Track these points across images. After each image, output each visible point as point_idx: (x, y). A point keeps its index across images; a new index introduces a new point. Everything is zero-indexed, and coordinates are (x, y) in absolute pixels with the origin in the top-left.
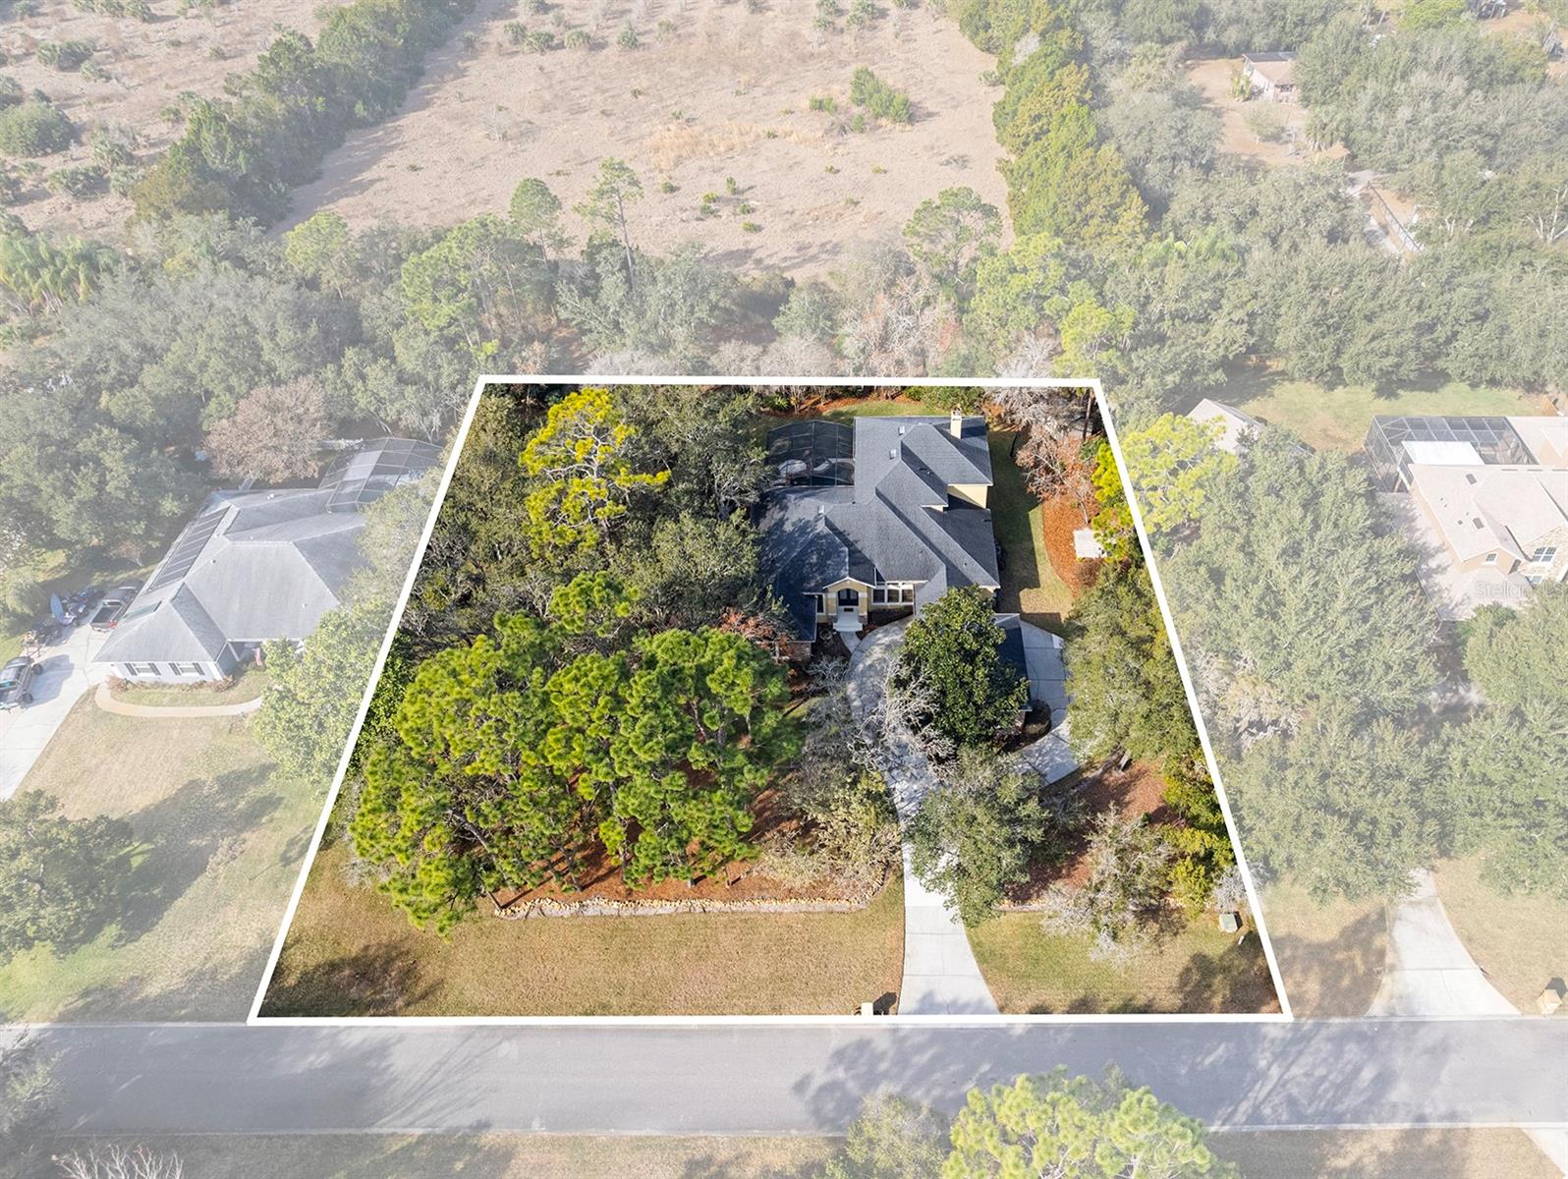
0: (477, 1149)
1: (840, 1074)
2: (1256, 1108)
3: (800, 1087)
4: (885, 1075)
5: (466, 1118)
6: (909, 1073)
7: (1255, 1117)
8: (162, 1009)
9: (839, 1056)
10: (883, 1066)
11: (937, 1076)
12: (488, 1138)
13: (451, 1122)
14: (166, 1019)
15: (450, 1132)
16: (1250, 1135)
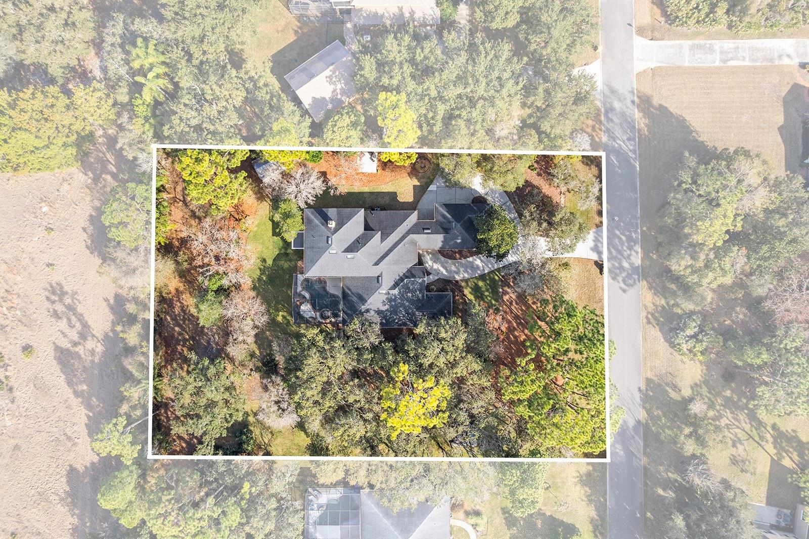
0: (647, 390)
1: (620, 279)
2: (631, 151)
3: (624, 291)
4: (620, 263)
5: (637, 396)
6: (619, 256)
7: (634, 152)
8: (601, 509)
9: (614, 279)
10: (617, 264)
11: (620, 248)
12: (643, 387)
13: (638, 400)
14: (606, 504)
15: (642, 399)
16: (640, 155)
